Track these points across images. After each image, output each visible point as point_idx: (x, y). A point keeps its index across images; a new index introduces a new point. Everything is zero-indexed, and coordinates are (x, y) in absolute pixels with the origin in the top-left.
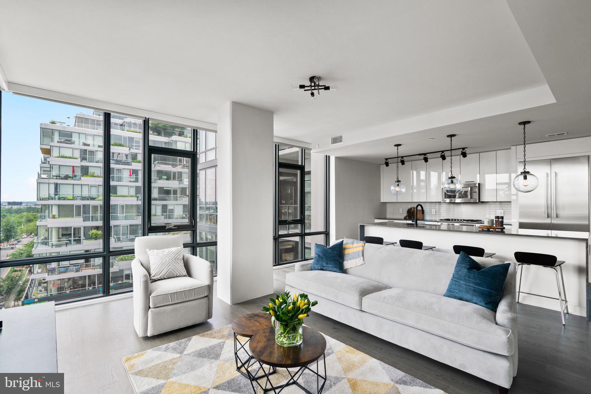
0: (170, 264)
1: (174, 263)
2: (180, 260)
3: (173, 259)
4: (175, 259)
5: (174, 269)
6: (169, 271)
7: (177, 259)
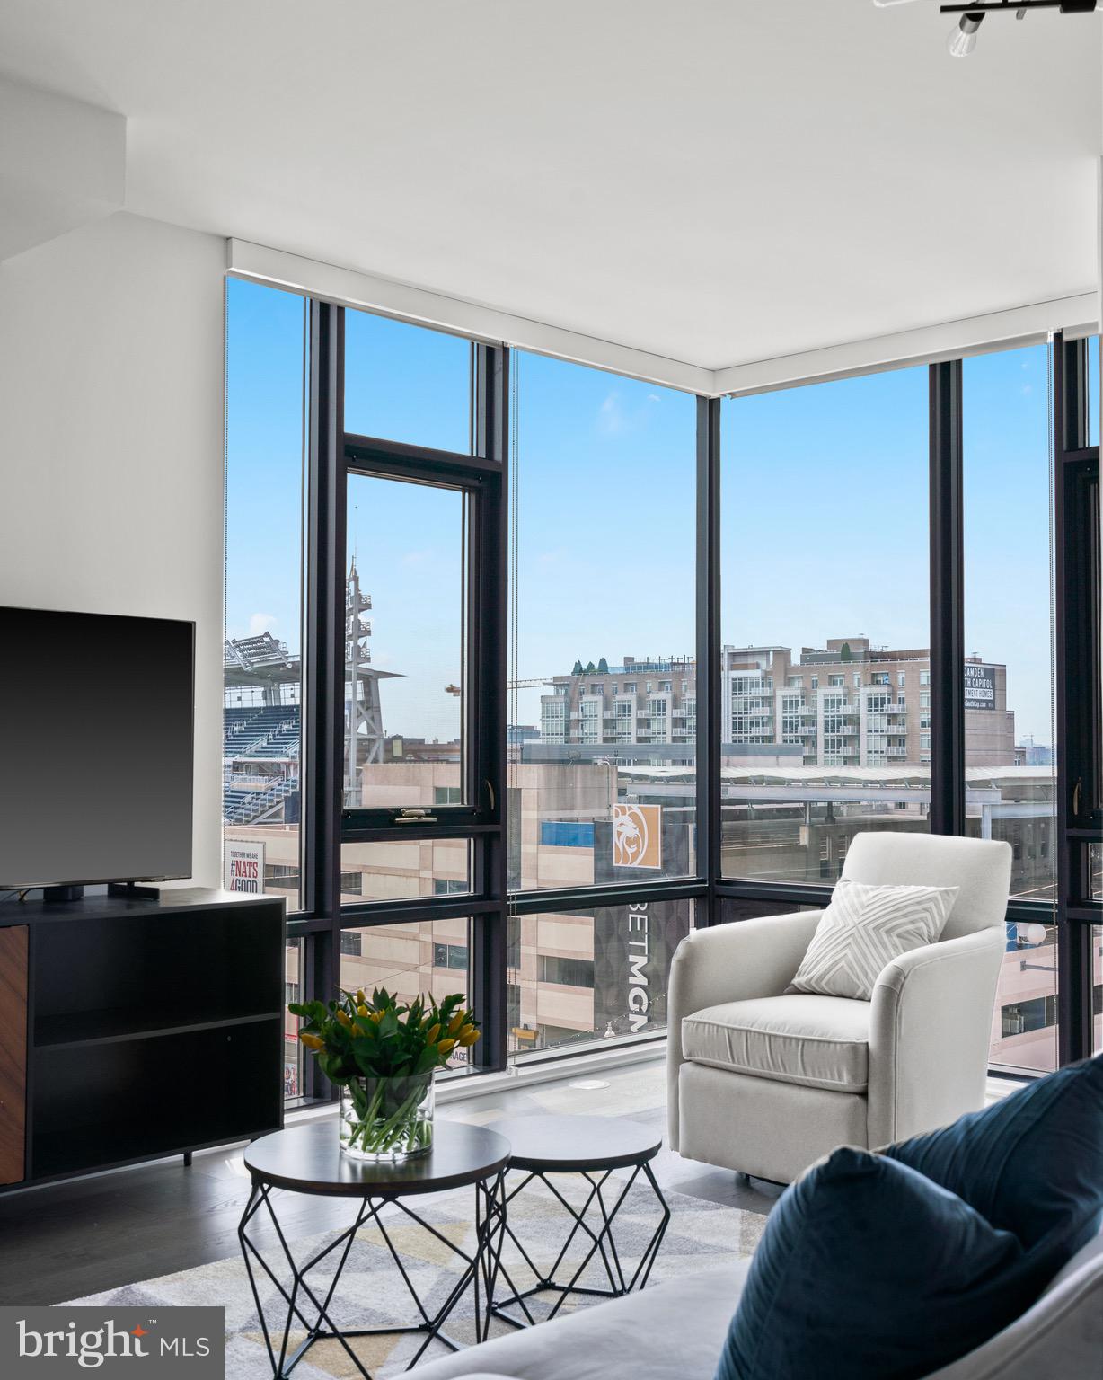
0: (850, 940)
1: (867, 939)
2: (899, 936)
3: (870, 928)
4: (877, 929)
5: (856, 967)
6: (837, 968)
7: (888, 932)
